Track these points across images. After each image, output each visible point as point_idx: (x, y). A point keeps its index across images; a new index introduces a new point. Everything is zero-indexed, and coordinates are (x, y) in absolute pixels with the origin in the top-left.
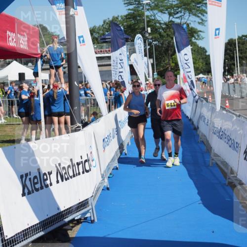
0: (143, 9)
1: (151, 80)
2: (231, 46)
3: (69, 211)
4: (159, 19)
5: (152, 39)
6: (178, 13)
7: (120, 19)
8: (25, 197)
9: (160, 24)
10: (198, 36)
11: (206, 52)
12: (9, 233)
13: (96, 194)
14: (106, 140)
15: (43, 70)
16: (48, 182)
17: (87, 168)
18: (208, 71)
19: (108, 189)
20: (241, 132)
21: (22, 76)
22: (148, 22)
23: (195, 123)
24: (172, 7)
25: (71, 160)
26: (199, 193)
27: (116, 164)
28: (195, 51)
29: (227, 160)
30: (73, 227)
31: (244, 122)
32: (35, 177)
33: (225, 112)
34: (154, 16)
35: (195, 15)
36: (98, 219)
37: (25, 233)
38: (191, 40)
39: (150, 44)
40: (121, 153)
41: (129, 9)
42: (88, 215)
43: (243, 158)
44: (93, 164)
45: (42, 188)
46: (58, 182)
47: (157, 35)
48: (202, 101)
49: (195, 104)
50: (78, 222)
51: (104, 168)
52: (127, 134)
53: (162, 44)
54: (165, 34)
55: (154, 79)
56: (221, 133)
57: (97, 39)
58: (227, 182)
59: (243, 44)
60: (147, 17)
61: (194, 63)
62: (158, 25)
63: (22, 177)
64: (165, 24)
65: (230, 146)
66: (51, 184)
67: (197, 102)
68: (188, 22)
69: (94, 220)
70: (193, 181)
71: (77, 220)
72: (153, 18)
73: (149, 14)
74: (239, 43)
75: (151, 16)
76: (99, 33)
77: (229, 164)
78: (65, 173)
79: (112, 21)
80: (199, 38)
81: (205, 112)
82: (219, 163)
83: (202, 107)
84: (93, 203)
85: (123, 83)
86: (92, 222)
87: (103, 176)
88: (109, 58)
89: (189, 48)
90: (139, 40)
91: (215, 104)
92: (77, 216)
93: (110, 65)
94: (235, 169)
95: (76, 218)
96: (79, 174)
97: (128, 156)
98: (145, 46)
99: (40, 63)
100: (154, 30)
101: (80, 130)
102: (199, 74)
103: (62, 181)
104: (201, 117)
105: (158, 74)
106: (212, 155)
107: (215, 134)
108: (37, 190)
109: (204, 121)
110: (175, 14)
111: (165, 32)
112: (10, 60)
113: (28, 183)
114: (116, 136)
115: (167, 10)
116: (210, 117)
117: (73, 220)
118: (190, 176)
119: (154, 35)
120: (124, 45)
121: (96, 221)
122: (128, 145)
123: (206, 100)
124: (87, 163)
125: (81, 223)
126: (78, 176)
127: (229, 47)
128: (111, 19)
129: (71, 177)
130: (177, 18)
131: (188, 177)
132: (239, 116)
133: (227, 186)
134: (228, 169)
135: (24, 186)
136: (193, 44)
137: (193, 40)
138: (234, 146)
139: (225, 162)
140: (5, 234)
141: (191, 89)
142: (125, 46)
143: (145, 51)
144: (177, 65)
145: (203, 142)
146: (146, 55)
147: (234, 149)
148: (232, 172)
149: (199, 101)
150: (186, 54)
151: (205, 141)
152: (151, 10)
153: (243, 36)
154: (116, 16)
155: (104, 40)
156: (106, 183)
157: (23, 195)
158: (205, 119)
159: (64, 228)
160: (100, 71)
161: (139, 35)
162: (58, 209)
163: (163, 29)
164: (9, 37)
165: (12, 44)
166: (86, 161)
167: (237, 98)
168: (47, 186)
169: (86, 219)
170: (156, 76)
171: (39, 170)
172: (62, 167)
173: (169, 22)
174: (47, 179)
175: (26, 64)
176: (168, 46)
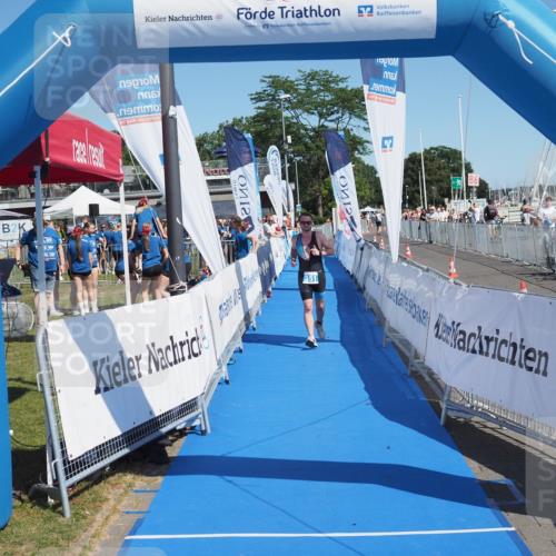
0: (279, 107)
1: (292, 215)
2: (414, 163)
3: (168, 417)
4: (304, 122)
5: (293, 152)
6: (332, 113)
7: (244, 121)
8: (99, 395)
9: (306, 130)
10: (364, 149)
11: (376, 172)
12: (75, 452)
13: (209, 390)
14: (224, 307)
15: (127, 199)
16: (136, 372)
17: (196, 351)
18: (378, 202)
19: (227, 382)
20: (431, 294)
21: (94, 209)
22: (288, 127)
23: (360, 281)
24: (323, 104)
25: (171, 338)
26: (367, 389)
27: (239, 344)
28: (359, 171)
29: (409, 338)
30: (173, 441)
31: (434, 279)
32: (117, 364)
33: (406, 265)
34: (297, 117)
35: (359, 117)
36: (212, 430)
37: (101, 451)
38: (353, 155)
39: (290, 161)
40: (247, 328)
41: (259, 108)
42: (197, 423)
43: (433, 335)
44: (205, 344)
45: (126, 381)
46: (150, 371)
47: (301, 147)
48: (370, 248)
49: (359, 252)
50: (182, 433)
51: (221, 349)
52: (255, 297)
53: (309, 160)
54: (313, 146)
55: (296, 214)
56: (400, 297)
57: (209, 153)
58: (409, 372)
59: (432, 160)
60: (286, 118)
61: (357, 190)
62: (302, 131)
63: (95, 364)
64: (314, 129)
65: (414, 317)
66: (140, 375)
67: (362, 249)
68: (349, 127)
69: (206, 431)
70: (359, 370)
71: (180, 430)
72: (295, 121)
73: (290, 115)
74: (425, 159)
75: (292, 117)
76: (212, 143)
77: (413, 344)
78: (163, 358)
79: (233, 125)
80: (365, 152)
81: (376, 264)
82: (397, 342)
83: (370, 256)
84: (204, 404)
85: (249, 220)
86: (203, 433)
87: (219, 363)
88: (228, 181)
89: (350, 166)
90: (273, 155)
91: (389, 252)
92: (180, 424)
93: (231, 192)
94: (421, 351)
95: (178, 428)
96: (183, 359)
97: (256, 332)
98: (283, 163)
99: (122, 188)
100: (297, 139)
101: (183, 292)
102: (365, 206)
103: (158, 369)
104: (369, 271)
105: (303, 206)
106: (386, 329)
107: (389, 296)
108: (119, 384)
109: (374, 278)
110: (329, 115)
111: (313, 142)
112: (76, 185)
113: (104, 373)
114: (240, 302)
115: (316, 109)
116: (382, 271)
117: (174, 430)
118: (353, 362)
119: (296, 148)
120: (251, 161)
121: (209, 431)
122: (257, 314)
123: (377, 245)
124: (195, 343)
125: (186, 434)
126: (182, 363)
127: (411, 166)
128: (231, 122)
129: (171, 364)
130: (332, 121)
131: (350, 364)
132: (428, 270)
133: (410, 377)
134: (409, 350)
135: (99, 378)
136: (356, 161)
137: (356, 154)
138: (421, 316)
139: (406, 340)
140: (69, 453)
141: (352, 230)
142: (252, 164)
143: (283, 170)
144: (331, 191)
145: (372, 310)
146: (284, 178)
147: (420, 320)
148: (417, 356)
149: (366, 248)
150: (342, 177)
151: (375, 308)
152: (293, 109)
153: (432, 148)
154: (239, 117)
155: (220, 155)
156: (224, 374)
157: (98, 391)
158: (375, 274)
159: (161, 442)
160: (213, 202)
161: (273, 147)
162: (151, 413)
163: (310, 138)
164: (76, 149)
165: (80, 160)
166: (194, 339)
167: (423, 243)
168: (133, 378)
169: (193, 428)
170: (299, 210)
171: (121, 353)
172: (157, 348)
173: (319, 127)
174: (134, 367)
175: (100, 190)
176: (318, 165)
